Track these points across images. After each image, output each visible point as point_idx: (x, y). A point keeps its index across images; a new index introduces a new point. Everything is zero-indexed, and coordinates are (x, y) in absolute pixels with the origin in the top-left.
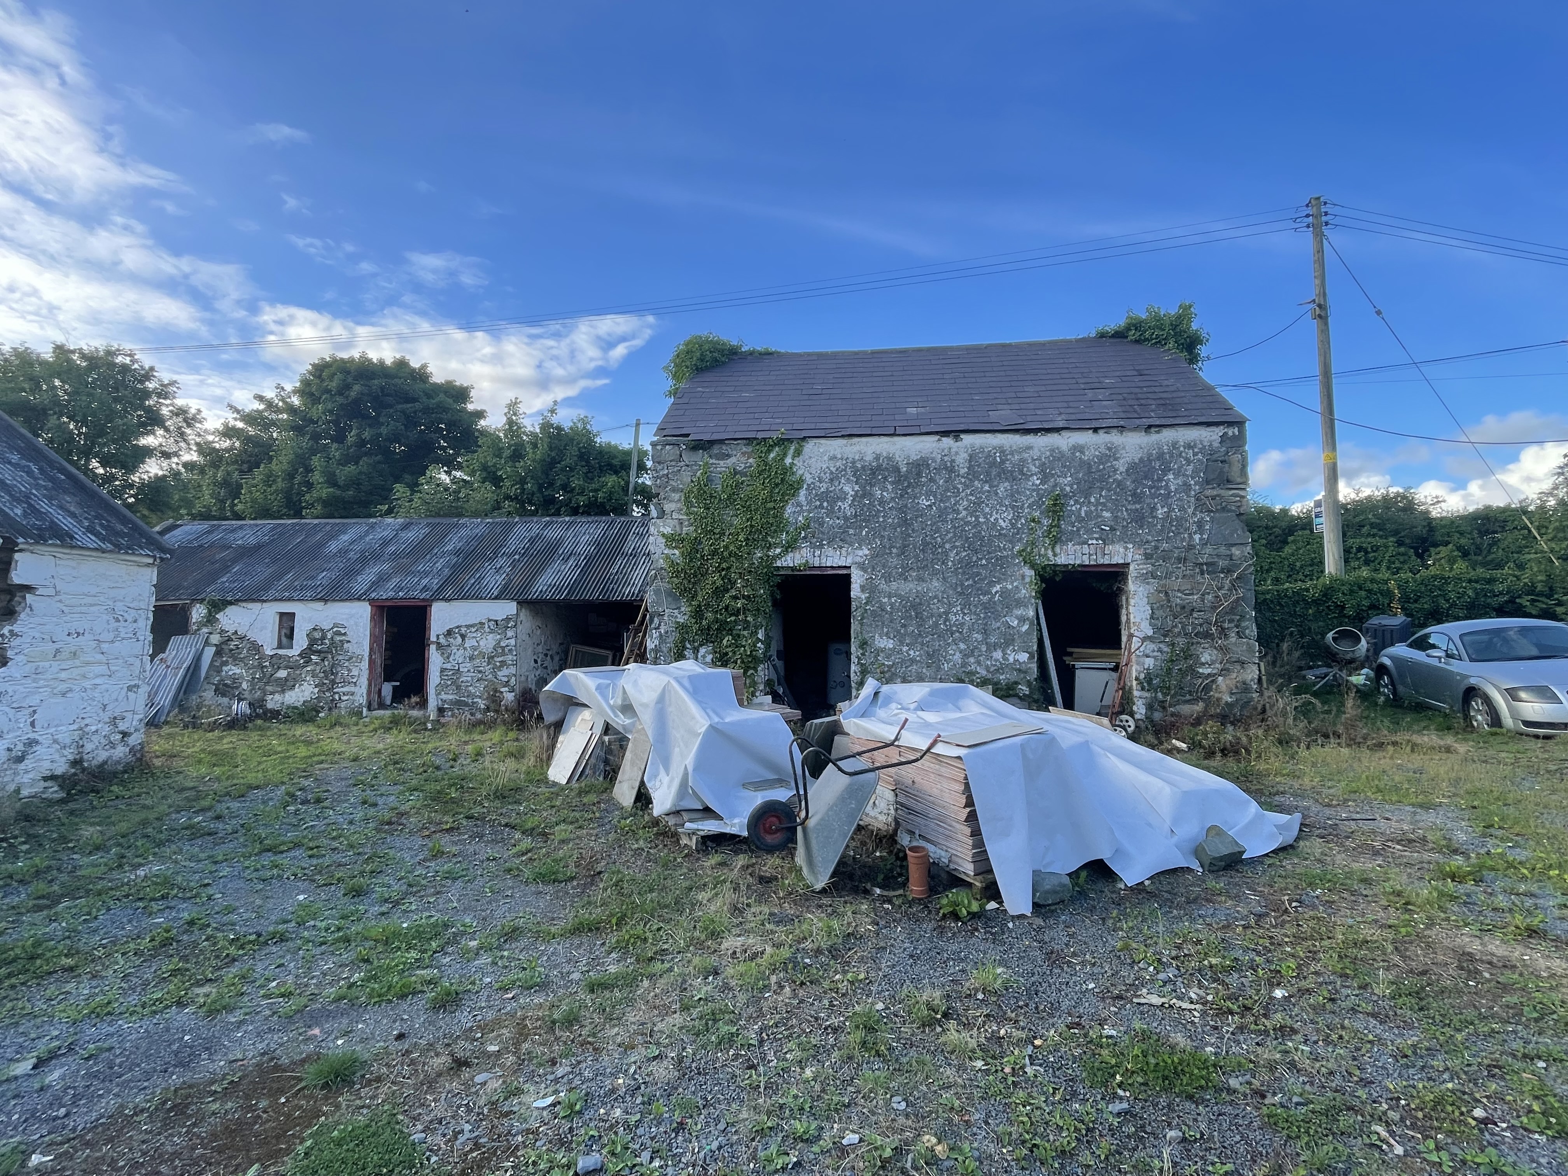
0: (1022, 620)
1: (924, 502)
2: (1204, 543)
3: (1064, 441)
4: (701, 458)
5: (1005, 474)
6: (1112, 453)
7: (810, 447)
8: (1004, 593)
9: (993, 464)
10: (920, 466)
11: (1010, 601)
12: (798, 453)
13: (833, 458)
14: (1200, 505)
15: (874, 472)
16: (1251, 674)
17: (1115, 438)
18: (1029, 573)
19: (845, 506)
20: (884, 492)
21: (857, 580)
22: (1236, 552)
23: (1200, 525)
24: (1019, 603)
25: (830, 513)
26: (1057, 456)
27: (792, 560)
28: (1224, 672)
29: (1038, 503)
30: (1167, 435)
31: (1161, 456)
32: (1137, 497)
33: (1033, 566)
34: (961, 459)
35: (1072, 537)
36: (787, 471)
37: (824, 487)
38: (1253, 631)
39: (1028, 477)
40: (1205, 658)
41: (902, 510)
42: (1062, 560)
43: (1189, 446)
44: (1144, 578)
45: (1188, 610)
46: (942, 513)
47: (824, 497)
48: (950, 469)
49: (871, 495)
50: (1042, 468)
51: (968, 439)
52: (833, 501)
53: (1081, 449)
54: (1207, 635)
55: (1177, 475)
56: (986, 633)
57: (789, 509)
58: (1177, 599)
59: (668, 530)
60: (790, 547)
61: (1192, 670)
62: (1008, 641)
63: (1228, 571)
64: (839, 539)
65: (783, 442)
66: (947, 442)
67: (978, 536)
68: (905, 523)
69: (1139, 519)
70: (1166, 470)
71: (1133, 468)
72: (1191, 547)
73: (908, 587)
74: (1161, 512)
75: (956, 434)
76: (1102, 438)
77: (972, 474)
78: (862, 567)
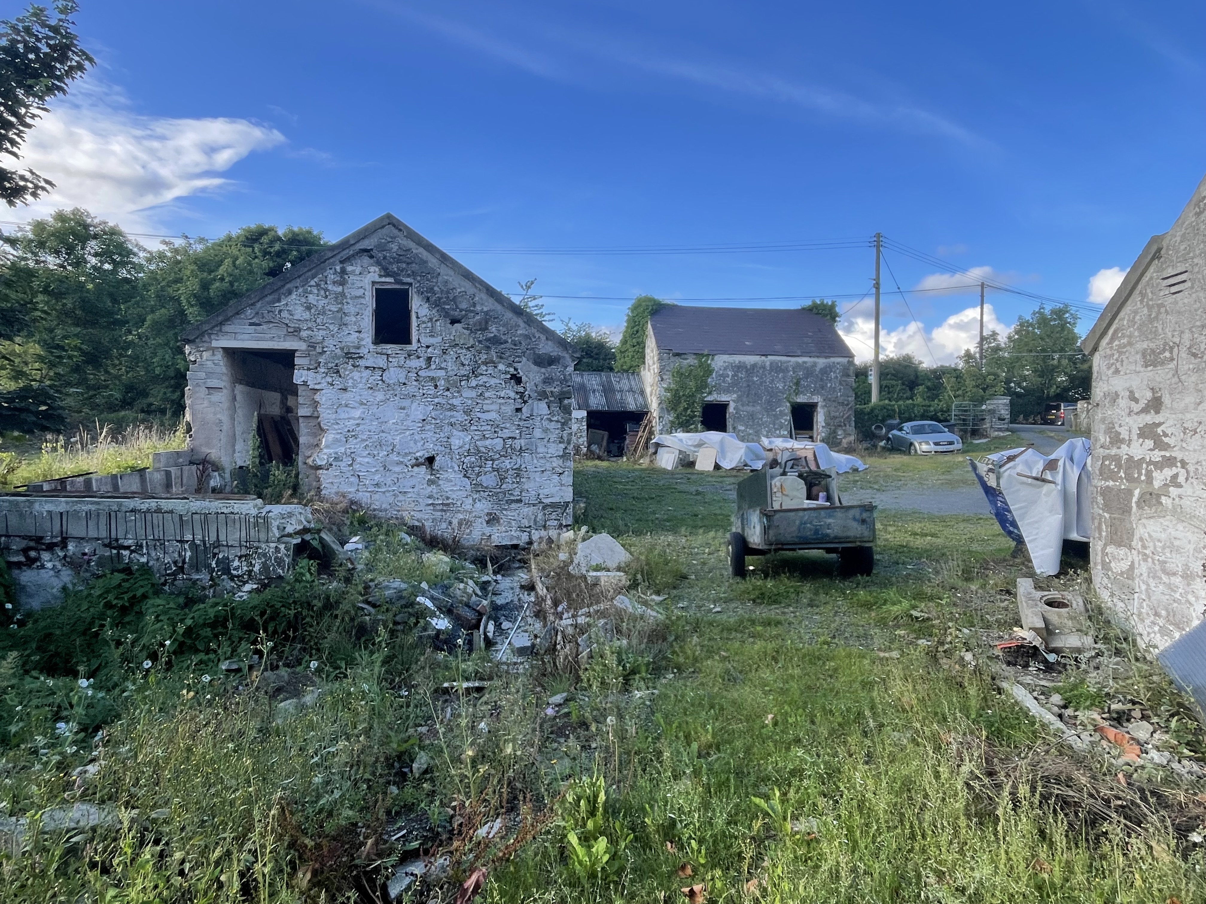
0: (786, 420)
1: (755, 379)
2: (841, 396)
3: (800, 360)
4: (678, 360)
5: (782, 371)
6: (815, 365)
7: (716, 357)
8: (780, 411)
9: (778, 367)
10: (754, 366)
11: (782, 414)
12: (713, 359)
13: (725, 362)
14: (841, 384)
15: (739, 367)
16: (852, 438)
17: (816, 360)
18: (788, 404)
19: (729, 379)
20: (742, 375)
21: (730, 405)
22: (850, 399)
23: (840, 389)
24: (786, 415)
25: (724, 381)
26: (798, 366)
27: (709, 398)
28: (845, 438)
29: (792, 381)
30: (832, 360)
31: (829, 367)
32: (822, 380)
33: (790, 402)
34: (768, 364)
35: (802, 392)
36: (709, 365)
37: (721, 372)
38: (853, 424)
39: (789, 371)
40: (839, 433)
41: (748, 381)
42: (799, 400)
43: (838, 363)
44: (823, 407)
45: (835, 418)
46: (761, 383)
47: (721, 376)
48: (764, 367)
49: (737, 376)
50: (793, 368)
51: (770, 357)
52: (724, 378)
53: (805, 362)
54: (840, 426)
55: (835, 372)
56: (774, 425)
57: (709, 380)
58: (833, 414)
59: (665, 386)
60: (710, 393)
61: (835, 437)
62: (781, 427)
63: (847, 405)
64: (727, 391)
65: (708, 355)
66: (763, 358)
67: (772, 391)
68: (748, 386)
69: (822, 388)
70: (831, 371)
71: (821, 370)
72: (837, 397)
73: (750, 409)
74: (829, 385)
75: (766, 355)
76: (812, 360)
77: (771, 370)
78: (733, 401)
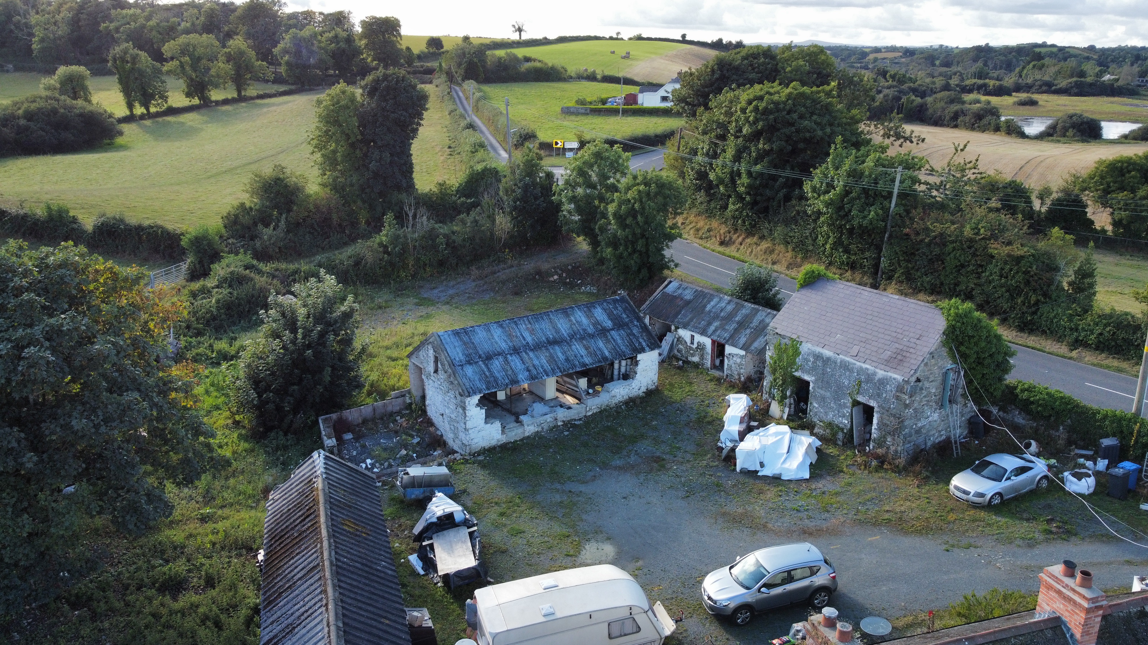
0: (847, 412)
1: (829, 370)
2: (894, 408)
3: (863, 366)
4: (778, 338)
5: (848, 369)
6: (875, 373)
7: (804, 344)
8: (844, 403)
9: (846, 366)
10: (828, 359)
11: (845, 406)
12: (800, 345)
13: (808, 350)
14: (894, 398)
15: (818, 357)
16: (899, 448)
17: (876, 369)
19: (810, 363)
20: (819, 363)
21: (811, 385)
22: (902, 414)
23: (893, 403)
25: (807, 364)
26: (862, 369)
27: (797, 374)
28: (892, 445)
29: (855, 381)
30: (890, 374)
31: (886, 379)
32: (879, 389)
33: (852, 398)
34: (839, 361)
35: (862, 394)
36: (798, 349)
37: (806, 357)
39: (854, 373)
40: (889, 439)
41: (823, 370)
42: (859, 399)
43: (894, 379)
44: (879, 413)
45: (887, 425)
46: (832, 375)
47: (805, 359)
48: (836, 363)
49: (816, 363)
50: (858, 371)
51: (840, 356)
52: (807, 361)
53: (867, 369)
54: (890, 434)
55: (891, 386)
56: (839, 412)
57: (797, 360)
58: (886, 422)
59: (770, 354)
60: (796, 370)
61: (885, 441)
62: (844, 416)
63: (899, 418)
64: (808, 373)
65: (796, 341)
66: (836, 355)
67: (840, 385)
68: (823, 374)
69: (878, 395)
70: (887, 384)
71: (879, 380)
72: (890, 408)
73: (822, 392)
74: (884, 395)
75: (838, 353)
76: (873, 368)
77: (841, 367)
78: (813, 382)
